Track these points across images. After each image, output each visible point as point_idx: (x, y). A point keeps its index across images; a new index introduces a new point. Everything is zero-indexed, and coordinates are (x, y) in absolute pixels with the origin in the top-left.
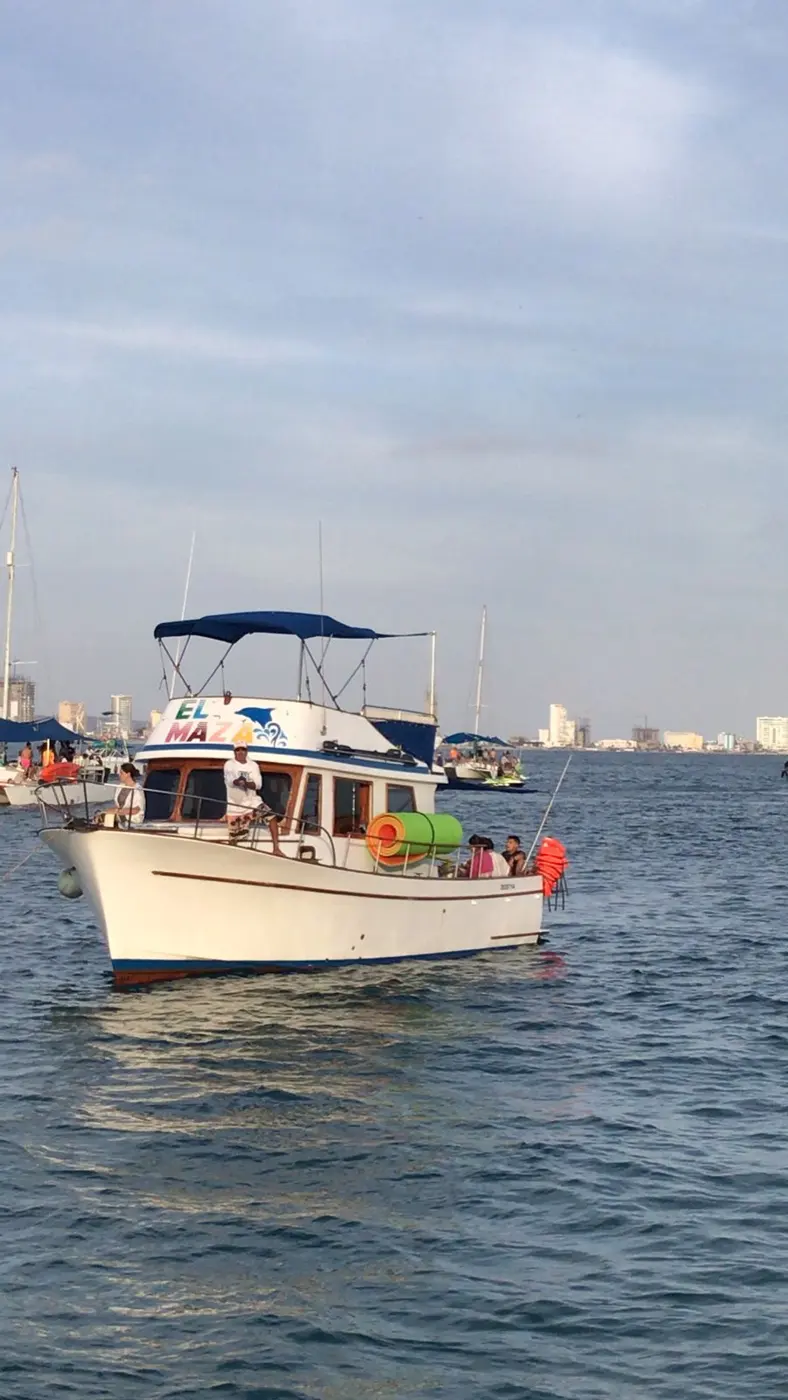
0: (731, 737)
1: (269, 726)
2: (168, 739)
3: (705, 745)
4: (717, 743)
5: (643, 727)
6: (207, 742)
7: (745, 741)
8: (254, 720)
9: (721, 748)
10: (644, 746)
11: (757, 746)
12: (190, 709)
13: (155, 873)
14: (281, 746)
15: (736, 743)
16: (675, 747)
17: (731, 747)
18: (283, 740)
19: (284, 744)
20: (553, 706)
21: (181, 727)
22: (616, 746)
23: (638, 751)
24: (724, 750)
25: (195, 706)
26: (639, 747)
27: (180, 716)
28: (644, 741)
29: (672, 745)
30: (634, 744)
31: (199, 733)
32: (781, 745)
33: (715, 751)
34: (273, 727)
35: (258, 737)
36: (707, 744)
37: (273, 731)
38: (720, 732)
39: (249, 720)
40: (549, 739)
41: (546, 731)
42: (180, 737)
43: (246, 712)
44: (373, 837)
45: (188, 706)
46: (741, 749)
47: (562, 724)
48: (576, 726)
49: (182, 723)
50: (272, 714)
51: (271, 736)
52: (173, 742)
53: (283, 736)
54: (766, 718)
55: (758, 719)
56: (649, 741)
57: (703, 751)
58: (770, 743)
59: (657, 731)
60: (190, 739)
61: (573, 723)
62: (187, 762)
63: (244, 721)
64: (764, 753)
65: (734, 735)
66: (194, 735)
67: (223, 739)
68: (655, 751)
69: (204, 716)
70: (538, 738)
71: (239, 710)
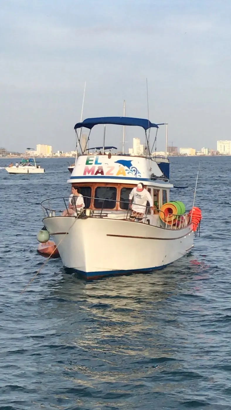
0: (207, 149)
1: (132, 168)
2: (85, 173)
3: (196, 153)
4: (201, 152)
5: (171, 146)
6: (105, 175)
7: (212, 151)
8: (124, 165)
9: (203, 154)
10: (172, 154)
11: (218, 153)
12: (92, 160)
13: (108, 235)
14: (139, 177)
15: (209, 152)
16: (184, 154)
17: (207, 153)
18: (139, 174)
19: (140, 176)
20: (134, 139)
21: (90, 169)
22: (160, 155)
23: (170, 156)
24: (204, 155)
25: (94, 159)
26: (170, 155)
27: (87, 163)
28: (172, 152)
29: (183, 154)
30: (168, 153)
31: (100, 171)
32: (227, 152)
33: (201, 155)
34: (134, 169)
35: (128, 173)
36: (197, 152)
37: (134, 170)
38: (202, 148)
39: (122, 165)
40: (133, 153)
41: (132, 149)
42: (91, 173)
43: (119, 162)
44: (162, 212)
45: (90, 159)
46: (211, 154)
47: (138, 146)
48: (144, 147)
49: (90, 167)
50: (132, 163)
51: (134, 173)
52: (87, 175)
53: (139, 173)
54: (221, 141)
55: (218, 141)
56: (174, 152)
57: (196, 156)
58: (223, 151)
59: (176, 148)
60: (96, 174)
61: (143, 146)
62: (94, 184)
63: (120, 166)
64: (220, 155)
65: (208, 149)
66: (97, 172)
67: (112, 174)
68: (176, 156)
69: (100, 164)
70: (128, 152)
71: (116, 161)
